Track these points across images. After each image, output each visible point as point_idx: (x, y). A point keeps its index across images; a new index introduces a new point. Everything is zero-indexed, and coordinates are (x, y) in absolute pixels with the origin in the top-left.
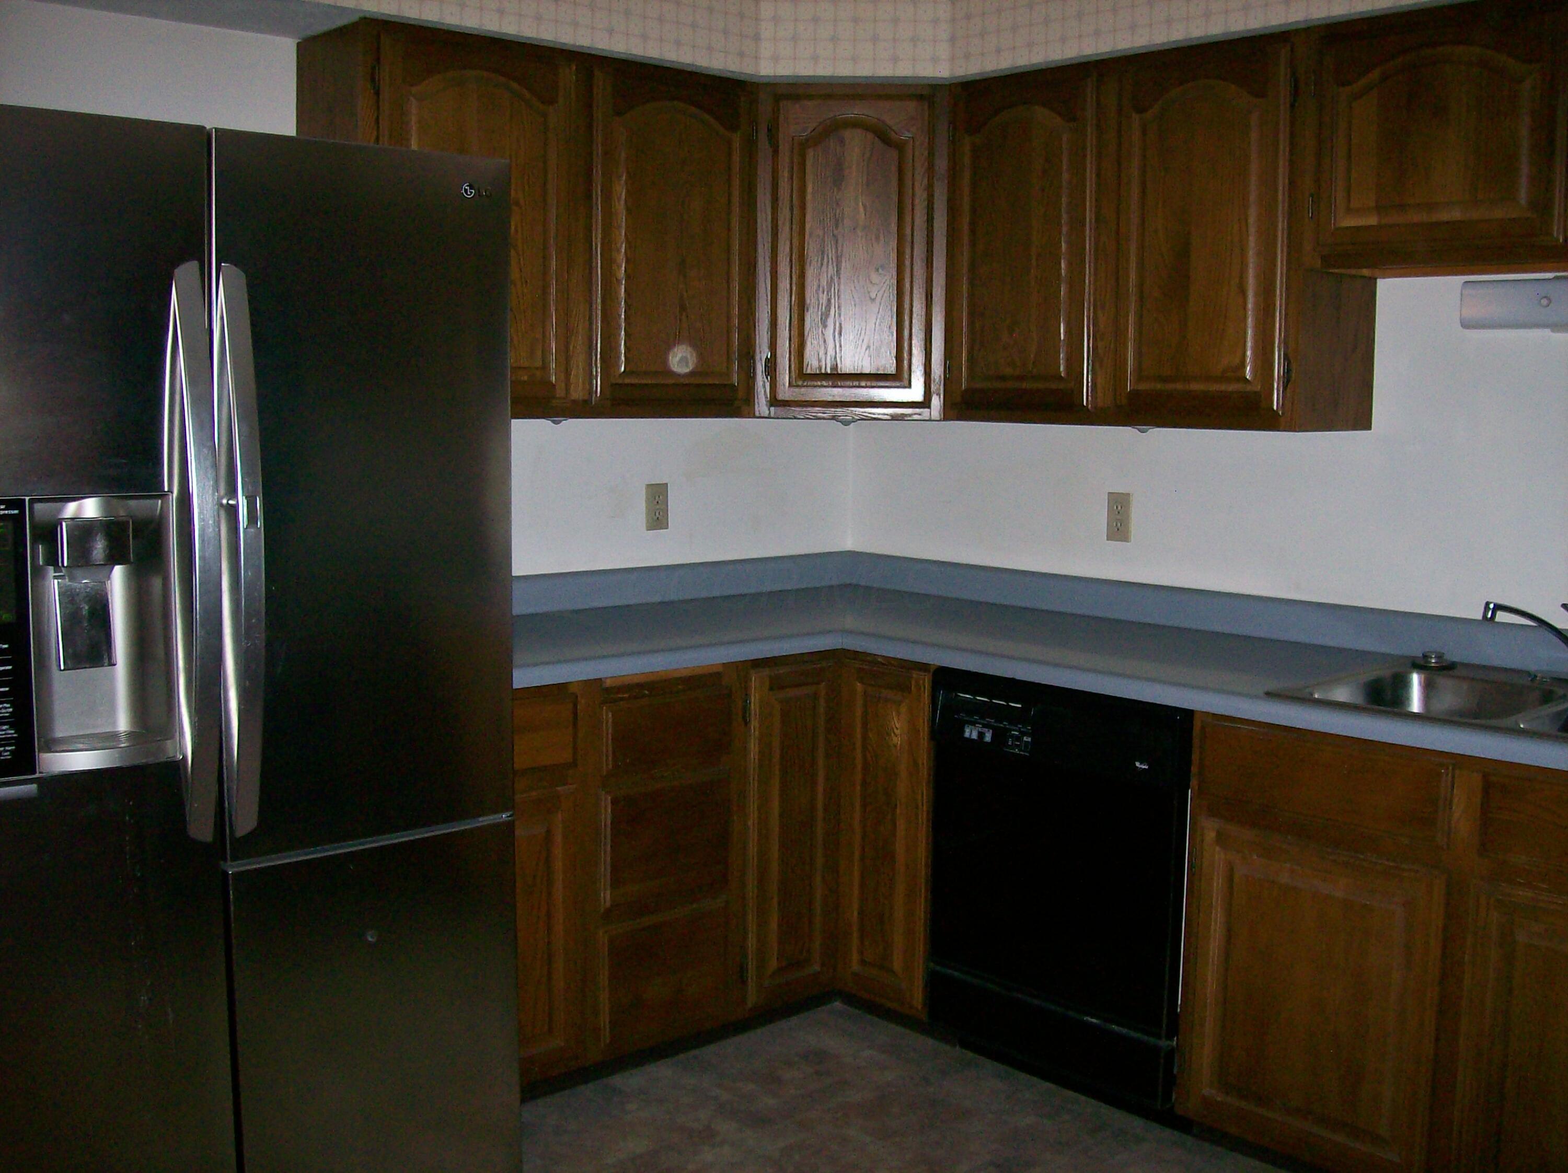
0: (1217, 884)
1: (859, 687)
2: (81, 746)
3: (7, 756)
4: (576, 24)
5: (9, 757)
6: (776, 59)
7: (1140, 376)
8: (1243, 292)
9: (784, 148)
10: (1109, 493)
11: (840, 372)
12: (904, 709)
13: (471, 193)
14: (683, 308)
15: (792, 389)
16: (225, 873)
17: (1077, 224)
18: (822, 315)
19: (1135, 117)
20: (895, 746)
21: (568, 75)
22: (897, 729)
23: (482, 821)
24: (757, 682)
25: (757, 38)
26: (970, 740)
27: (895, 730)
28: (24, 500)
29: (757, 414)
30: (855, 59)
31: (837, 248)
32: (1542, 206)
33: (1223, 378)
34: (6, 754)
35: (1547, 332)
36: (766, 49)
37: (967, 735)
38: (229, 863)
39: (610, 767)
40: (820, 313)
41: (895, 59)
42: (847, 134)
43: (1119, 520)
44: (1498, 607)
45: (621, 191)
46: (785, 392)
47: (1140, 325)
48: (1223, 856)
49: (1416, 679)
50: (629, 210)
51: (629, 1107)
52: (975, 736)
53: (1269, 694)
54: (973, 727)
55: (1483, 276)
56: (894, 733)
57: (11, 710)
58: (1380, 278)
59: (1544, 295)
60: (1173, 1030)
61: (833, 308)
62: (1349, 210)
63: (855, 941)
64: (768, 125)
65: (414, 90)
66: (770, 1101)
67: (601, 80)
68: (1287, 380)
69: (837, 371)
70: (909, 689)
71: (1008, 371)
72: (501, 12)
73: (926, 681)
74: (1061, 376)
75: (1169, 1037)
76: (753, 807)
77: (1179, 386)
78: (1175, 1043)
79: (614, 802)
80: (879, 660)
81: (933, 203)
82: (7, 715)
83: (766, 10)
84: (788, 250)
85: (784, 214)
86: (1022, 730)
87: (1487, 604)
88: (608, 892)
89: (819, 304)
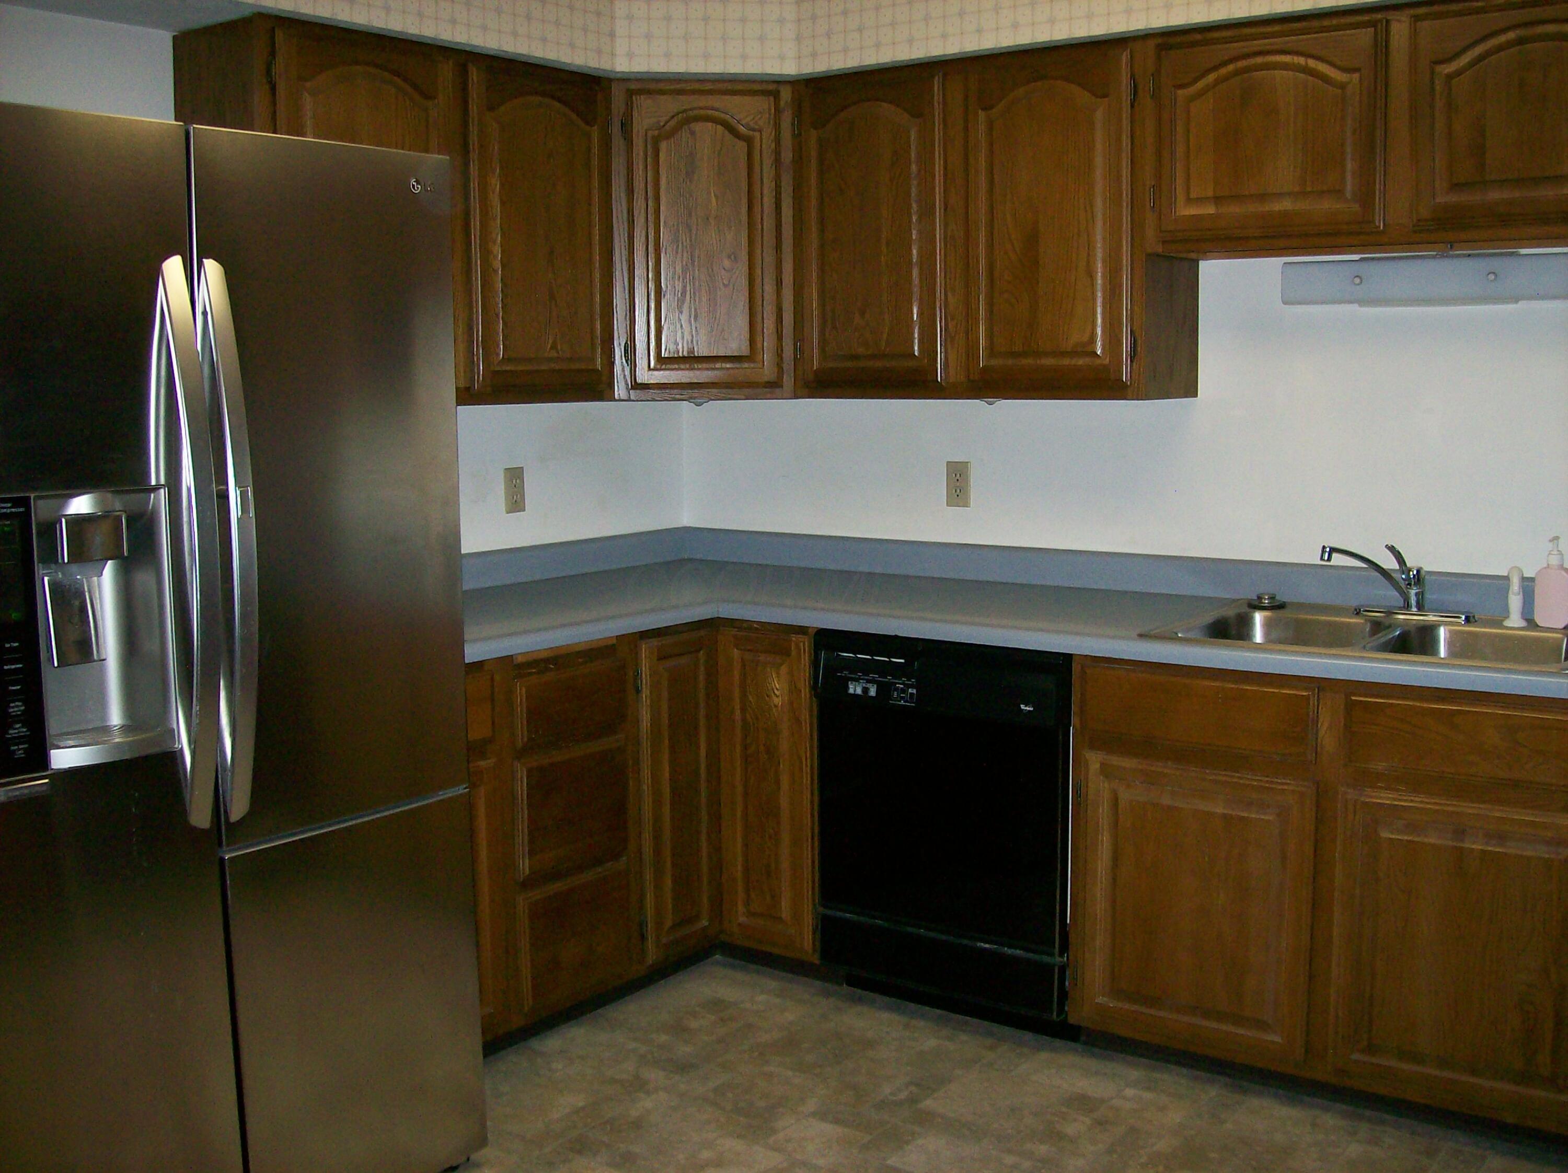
0: (1103, 812)
1: (736, 653)
2: (71, 743)
3: (20, 754)
4: (454, 22)
5: (23, 755)
6: (630, 56)
7: (992, 351)
8: (1091, 275)
9: (638, 143)
10: (948, 462)
11: (696, 355)
12: (784, 669)
13: (418, 188)
14: (552, 297)
15: (650, 372)
16: (222, 860)
17: (927, 212)
18: (678, 300)
19: (982, 115)
20: (776, 706)
21: (446, 72)
22: (777, 689)
23: (442, 795)
24: (646, 652)
25: (612, 35)
26: (855, 695)
27: (776, 691)
28: (29, 498)
29: (616, 397)
30: (706, 56)
31: (691, 237)
32: (1366, 198)
33: (1074, 353)
34: (20, 752)
35: (1355, 307)
36: (621, 46)
37: (851, 691)
38: (225, 848)
39: (525, 739)
40: (676, 298)
41: (744, 57)
42: (697, 127)
43: (958, 487)
44: (1333, 550)
45: (495, 183)
46: (643, 376)
47: (990, 304)
48: (1106, 785)
49: (1258, 618)
50: (503, 203)
51: (554, 1065)
52: (859, 691)
53: (1141, 636)
54: (857, 683)
55: (1299, 258)
56: (775, 694)
57: (23, 708)
58: (1203, 260)
59: (1356, 275)
60: (1065, 947)
61: (688, 293)
62: (1189, 200)
63: (741, 894)
64: (622, 120)
65: (308, 84)
66: (688, 1049)
67: (475, 74)
68: (1133, 356)
69: (694, 353)
70: (788, 654)
71: (861, 350)
72: (388, 9)
73: (805, 644)
74: (915, 355)
75: (1061, 954)
76: (646, 772)
77: (1029, 361)
78: (1065, 959)
79: (530, 771)
80: (755, 626)
81: (780, 194)
82: (19, 713)
83: (621, 9)
84: (644, 238)
85: (639, 204)
86: (906, 682)
87: (1324, 547)
88: (527, 861)
89: (675, 290)
